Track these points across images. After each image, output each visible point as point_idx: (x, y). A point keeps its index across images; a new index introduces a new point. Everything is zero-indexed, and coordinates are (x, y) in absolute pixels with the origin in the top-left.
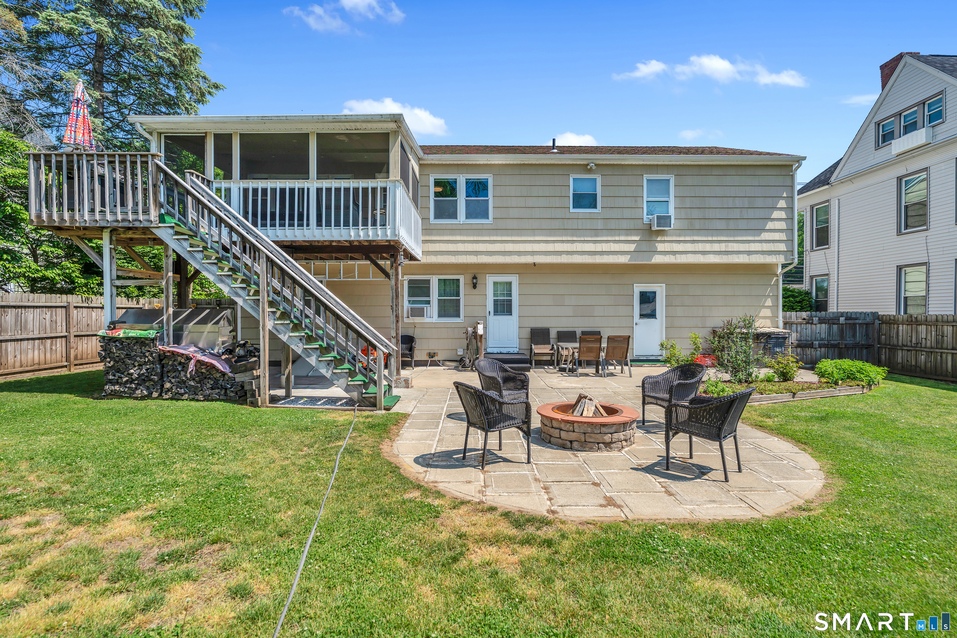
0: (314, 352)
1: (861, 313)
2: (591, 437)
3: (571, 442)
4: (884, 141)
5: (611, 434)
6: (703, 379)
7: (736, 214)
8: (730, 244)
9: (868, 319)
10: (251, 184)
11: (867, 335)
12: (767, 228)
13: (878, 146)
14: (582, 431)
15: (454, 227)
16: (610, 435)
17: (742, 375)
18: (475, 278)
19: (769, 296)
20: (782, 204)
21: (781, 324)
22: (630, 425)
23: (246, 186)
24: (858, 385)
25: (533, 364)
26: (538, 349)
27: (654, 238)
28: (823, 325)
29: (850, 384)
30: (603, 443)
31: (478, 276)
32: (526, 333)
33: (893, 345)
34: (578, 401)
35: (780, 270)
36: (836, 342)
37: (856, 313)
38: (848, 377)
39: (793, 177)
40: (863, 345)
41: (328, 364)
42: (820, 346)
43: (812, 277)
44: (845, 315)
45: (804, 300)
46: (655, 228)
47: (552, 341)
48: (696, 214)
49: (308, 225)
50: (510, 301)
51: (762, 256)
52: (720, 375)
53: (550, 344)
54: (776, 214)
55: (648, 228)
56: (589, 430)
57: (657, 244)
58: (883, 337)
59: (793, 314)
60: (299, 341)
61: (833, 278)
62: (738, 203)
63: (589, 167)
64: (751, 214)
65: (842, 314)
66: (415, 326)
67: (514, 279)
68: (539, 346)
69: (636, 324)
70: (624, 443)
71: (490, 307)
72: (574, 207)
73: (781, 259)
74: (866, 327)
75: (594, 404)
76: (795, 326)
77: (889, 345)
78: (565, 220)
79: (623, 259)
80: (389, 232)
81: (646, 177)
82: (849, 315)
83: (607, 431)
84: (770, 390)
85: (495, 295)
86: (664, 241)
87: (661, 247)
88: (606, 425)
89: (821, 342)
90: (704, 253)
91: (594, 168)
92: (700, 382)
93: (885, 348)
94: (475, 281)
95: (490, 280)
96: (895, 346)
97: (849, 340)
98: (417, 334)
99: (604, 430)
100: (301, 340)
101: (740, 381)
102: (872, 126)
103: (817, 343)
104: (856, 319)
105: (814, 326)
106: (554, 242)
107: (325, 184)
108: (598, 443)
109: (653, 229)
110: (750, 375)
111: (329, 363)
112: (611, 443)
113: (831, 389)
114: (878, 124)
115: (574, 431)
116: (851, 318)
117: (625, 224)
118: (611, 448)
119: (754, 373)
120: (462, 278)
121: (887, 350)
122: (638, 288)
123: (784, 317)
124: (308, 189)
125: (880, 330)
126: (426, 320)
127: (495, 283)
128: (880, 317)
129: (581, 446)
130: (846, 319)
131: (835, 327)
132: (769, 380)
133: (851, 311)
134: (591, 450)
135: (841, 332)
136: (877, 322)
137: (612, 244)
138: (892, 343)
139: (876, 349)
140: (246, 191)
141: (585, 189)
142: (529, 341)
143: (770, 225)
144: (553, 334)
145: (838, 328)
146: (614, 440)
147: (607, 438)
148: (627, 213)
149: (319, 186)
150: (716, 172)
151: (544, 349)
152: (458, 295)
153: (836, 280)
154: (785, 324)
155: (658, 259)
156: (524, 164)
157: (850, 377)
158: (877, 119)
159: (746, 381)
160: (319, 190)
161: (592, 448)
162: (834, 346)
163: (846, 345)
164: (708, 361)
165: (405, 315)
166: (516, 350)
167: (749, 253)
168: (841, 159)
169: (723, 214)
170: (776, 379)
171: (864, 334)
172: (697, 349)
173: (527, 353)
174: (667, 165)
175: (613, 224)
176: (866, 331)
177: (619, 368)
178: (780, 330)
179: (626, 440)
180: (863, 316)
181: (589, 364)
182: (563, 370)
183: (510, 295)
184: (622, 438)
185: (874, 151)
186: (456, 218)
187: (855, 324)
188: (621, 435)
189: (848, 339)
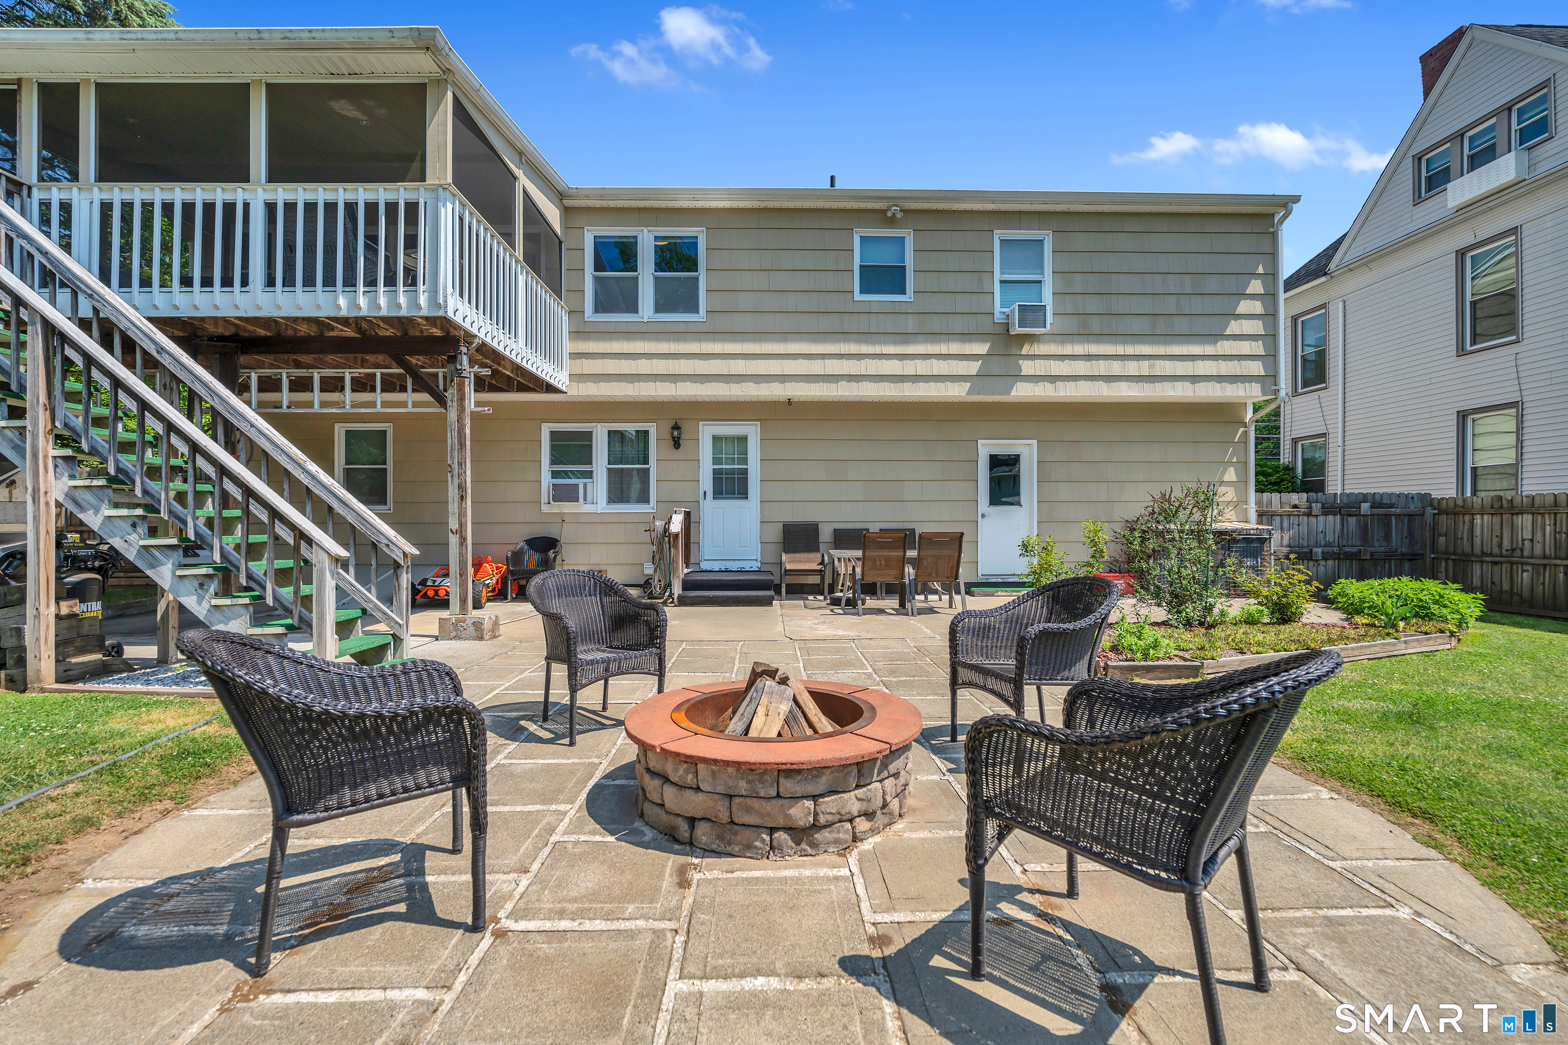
0: (167, 557)
1: (1399, 496)
2: (748, 810)
3: (692, 821)
4: (1429, 189)
5: (815, 798)
6: (1112, 619)
7: (1169, 304)
8: (1158, 363)
9: (1412, 507)
10: (117, 193)
11: (1411, 536)
12: (1228, 332)
13: (1420, 197)
14: (720, 789)
15: (632, 329)
16: (809, 804)
17: (1191, 610)
18: (676, 427)
19: (1230, 463)
20: (1256, 286)
21: (1253, 515)
22: (885, 766)
23: (106, 196)
24: (1442, 631)
25: (784, 590)
26: (791, 562)
27: (1014, 351)
28: (1331, 518)
29: (1424, 629)
30: (788, 829)
31: (685, 426)
32: (775, 533)
33: (1464, 554)
34: (751, 683)
35: (1250, 414)
36: (1354, 550)
37: (1390, 495)
38: (1417, 615)
39: (1274, 237)
40: (1403, 554)
41: (201, 585)
42: (1325, 557)
43: (1295, 441)
44: (1370, 498)
45: (1282, 480)
46: (1016, 330)
47: (822, 547)
48: (1093, 305)
49: (245, 282)
50: (745, 472)
51: (1218, 385)
52: (1144, 611)
53: (818, 550)
54: (1244, 307)
55: (1001, 330)
56: (743, 786)
57: (1021, 362)
58: (1442, 539)
59: (1275, 497)
60: (130, 529)
61: (1335, 441)
62: (1172, 285)
63: (889, 214)
64: (1197, 305)
65: (1365, 497)
66: (562, 519)
67: (752, 431)
68: (798, 555)
69: (983, 516)
70: (862, 825)
71: (706, 483)
72: (862, 292)
73: (1253, 393)
74: (1410, 522)
75: (789, 692)
76: (1278, 519)
77: (1454, 554)
78: (846, 316)
79: (957, 392)
80: (423, 300)
81: (999, 234)
82: (1377, 497)
83: (799, 790)
84: (1259, 644)
85: (716, 461)
86: (1033, 357)
87: (1027, 367)
88: (799, 772)
89: (1326, 549)
90: (1109, 379)
91: (899, 215)
92: (1102, 624)
93: (1446, 560)
94: (676, 433)
95: (707, 432)
96: (1467, 555)
97: (1379, 546)
98: (566, 534)
99: (788, 786)
100: (134, 525)
101: (1188, 624)
102: (1408, 163)
103: (1320, 550)
104: (1391, 506)
105: (1313, 520)
106: (823, 356)
107: (282, 193)
108: (772, 830)
109: (1012, 333)
110: (1209, 609)
111: (202, 582)
112: (816, 827)
113: (1388, 640)
114: (1418, 158)
115: (698, 789)
116: (1381, 505)
117: (958, 324)
118: (814, 845)
119: (1218, 606)
120: (652, 428)
121: (1450, 563)
122: (986, 448)
123: (1259, 503)
124: (246, 206)
125: (1435, 524)
126: (587, 508)
127: (716, 439)
128: (1435, 503)
129: (720, 838)
130: (1372, 507)
131: (1352, 521)
132: (1250, 621)
133: (1381, 491)
134: (747, 850)
135: (1364, 532)
136: (1430, 511)
137: (934, 361)
138: (1459, 551)
139: (1428, 561)
140: (106, 208)
141: (884, 257)
142: (781, 546)
143: (1234, 327)
144: (826, 534)
145: (1358, 522)
146: (822, 820)
147: (801, 812)
148: (963, 302)
149: (270, 197)
150: (1129, 226)
151: (806, 562)
152: (646, 461)
153: (1340, 443)
154: (1261, 515)
155: (1022, 392)
156: (766, 210)
157: (1423, 613)
158: (1417, 148)
159: (1201, 624)
160: (271, 207)
161: (749, 847)
162: (1350, 557)
163: (1372, 554)
164: (1120, 584)
165: (544, 498)
166: (756, 566)
167: (1194, 379)
168: (1345, 235)
169: (1146, 305)
170: (1266, 620)
171: (1405, 534)
172: (1098, 554)
173: (775, 569)
174: (1039, 213)
175: (936, 324)
176: (1409, 528)
177: (946, 598)
178: (1252, 525)
179: (869, 815)
180: (1403, 500)
181: (890, 590)
182: (836, 602)
183: (745, 461)
184: (855, 807)
185: (1412, 208)
186: (637, 312)
187: (1388, 516)
188: (851, 802)
189: (1376, 544)
